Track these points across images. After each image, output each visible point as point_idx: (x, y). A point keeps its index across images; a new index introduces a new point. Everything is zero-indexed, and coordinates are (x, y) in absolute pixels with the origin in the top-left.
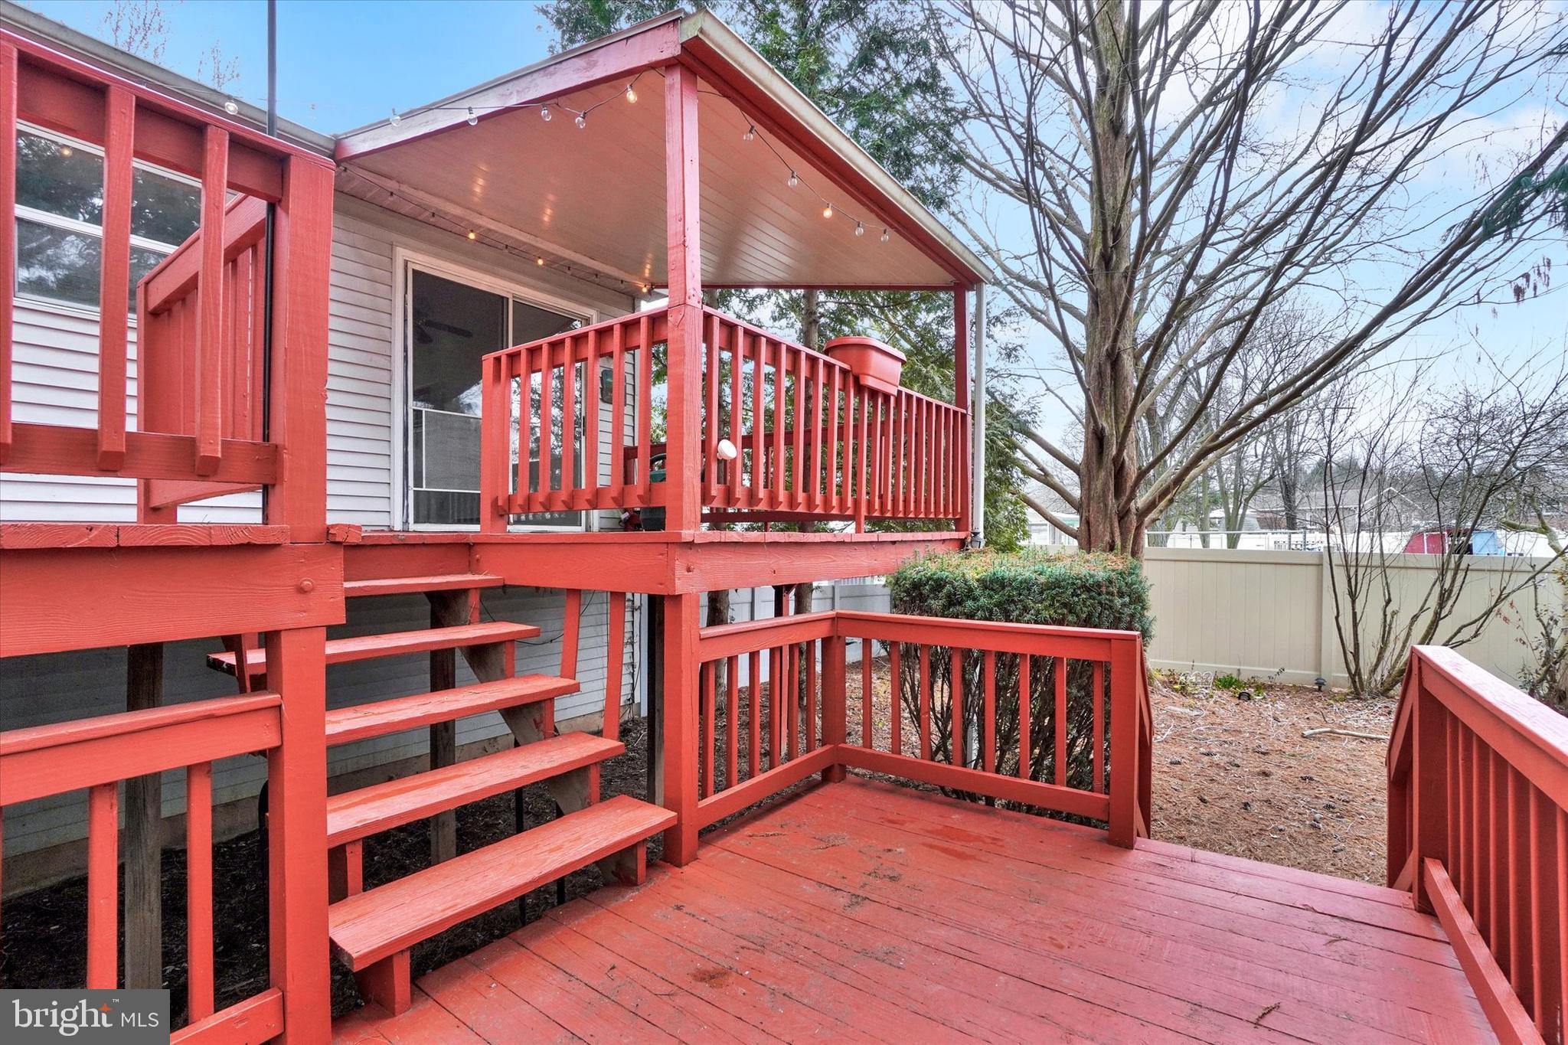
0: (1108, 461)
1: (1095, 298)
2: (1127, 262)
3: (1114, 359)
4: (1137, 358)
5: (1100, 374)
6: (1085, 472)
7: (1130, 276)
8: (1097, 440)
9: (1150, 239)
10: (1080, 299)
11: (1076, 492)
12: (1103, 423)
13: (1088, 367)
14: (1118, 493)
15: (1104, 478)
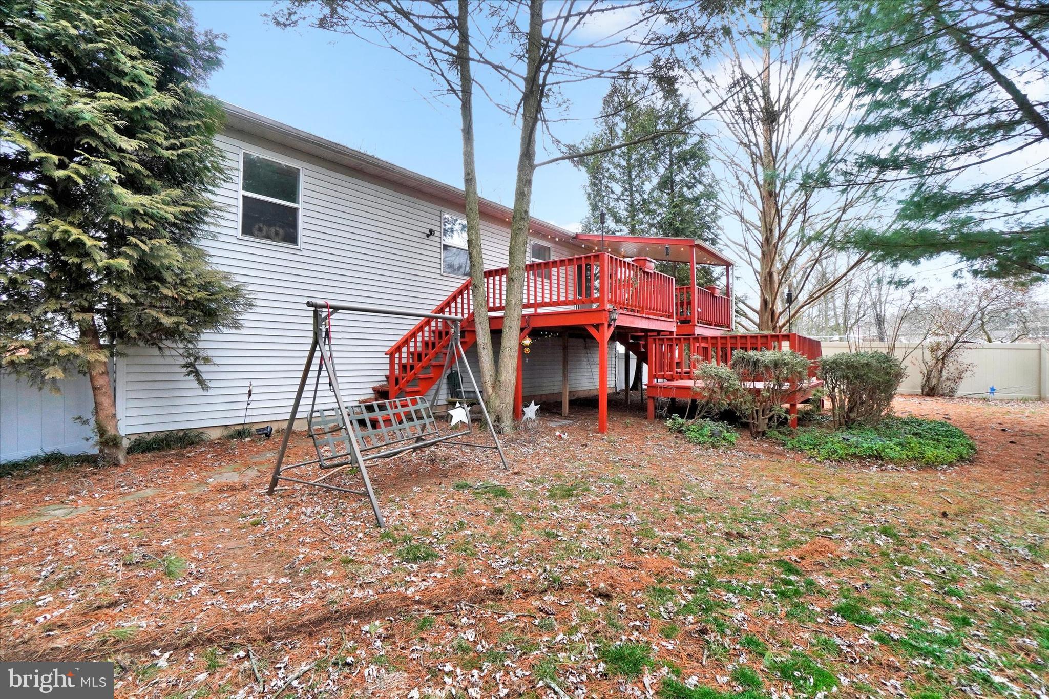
0: (769, 310)
1: (763, 253)
2: (775, 241)
3: (770, 275)
4: (779, 274)
5: (765, 280)
6: (760, 314)
7: (776, 246)
8: (765, 302)
9: (782, 235)
10: (758, 253)
11: (757, 321)
12: (767, 297)
13: (761, 276)
14: (772, 321)
15: (767, 315)
